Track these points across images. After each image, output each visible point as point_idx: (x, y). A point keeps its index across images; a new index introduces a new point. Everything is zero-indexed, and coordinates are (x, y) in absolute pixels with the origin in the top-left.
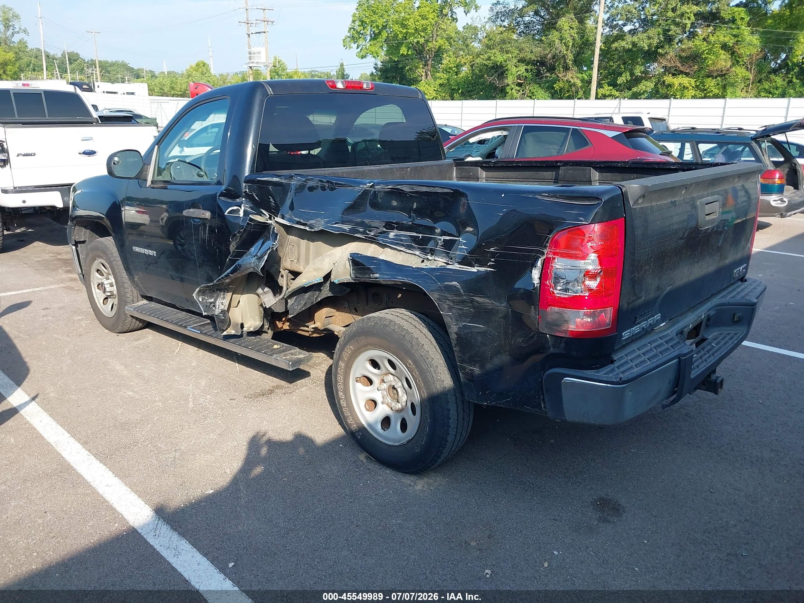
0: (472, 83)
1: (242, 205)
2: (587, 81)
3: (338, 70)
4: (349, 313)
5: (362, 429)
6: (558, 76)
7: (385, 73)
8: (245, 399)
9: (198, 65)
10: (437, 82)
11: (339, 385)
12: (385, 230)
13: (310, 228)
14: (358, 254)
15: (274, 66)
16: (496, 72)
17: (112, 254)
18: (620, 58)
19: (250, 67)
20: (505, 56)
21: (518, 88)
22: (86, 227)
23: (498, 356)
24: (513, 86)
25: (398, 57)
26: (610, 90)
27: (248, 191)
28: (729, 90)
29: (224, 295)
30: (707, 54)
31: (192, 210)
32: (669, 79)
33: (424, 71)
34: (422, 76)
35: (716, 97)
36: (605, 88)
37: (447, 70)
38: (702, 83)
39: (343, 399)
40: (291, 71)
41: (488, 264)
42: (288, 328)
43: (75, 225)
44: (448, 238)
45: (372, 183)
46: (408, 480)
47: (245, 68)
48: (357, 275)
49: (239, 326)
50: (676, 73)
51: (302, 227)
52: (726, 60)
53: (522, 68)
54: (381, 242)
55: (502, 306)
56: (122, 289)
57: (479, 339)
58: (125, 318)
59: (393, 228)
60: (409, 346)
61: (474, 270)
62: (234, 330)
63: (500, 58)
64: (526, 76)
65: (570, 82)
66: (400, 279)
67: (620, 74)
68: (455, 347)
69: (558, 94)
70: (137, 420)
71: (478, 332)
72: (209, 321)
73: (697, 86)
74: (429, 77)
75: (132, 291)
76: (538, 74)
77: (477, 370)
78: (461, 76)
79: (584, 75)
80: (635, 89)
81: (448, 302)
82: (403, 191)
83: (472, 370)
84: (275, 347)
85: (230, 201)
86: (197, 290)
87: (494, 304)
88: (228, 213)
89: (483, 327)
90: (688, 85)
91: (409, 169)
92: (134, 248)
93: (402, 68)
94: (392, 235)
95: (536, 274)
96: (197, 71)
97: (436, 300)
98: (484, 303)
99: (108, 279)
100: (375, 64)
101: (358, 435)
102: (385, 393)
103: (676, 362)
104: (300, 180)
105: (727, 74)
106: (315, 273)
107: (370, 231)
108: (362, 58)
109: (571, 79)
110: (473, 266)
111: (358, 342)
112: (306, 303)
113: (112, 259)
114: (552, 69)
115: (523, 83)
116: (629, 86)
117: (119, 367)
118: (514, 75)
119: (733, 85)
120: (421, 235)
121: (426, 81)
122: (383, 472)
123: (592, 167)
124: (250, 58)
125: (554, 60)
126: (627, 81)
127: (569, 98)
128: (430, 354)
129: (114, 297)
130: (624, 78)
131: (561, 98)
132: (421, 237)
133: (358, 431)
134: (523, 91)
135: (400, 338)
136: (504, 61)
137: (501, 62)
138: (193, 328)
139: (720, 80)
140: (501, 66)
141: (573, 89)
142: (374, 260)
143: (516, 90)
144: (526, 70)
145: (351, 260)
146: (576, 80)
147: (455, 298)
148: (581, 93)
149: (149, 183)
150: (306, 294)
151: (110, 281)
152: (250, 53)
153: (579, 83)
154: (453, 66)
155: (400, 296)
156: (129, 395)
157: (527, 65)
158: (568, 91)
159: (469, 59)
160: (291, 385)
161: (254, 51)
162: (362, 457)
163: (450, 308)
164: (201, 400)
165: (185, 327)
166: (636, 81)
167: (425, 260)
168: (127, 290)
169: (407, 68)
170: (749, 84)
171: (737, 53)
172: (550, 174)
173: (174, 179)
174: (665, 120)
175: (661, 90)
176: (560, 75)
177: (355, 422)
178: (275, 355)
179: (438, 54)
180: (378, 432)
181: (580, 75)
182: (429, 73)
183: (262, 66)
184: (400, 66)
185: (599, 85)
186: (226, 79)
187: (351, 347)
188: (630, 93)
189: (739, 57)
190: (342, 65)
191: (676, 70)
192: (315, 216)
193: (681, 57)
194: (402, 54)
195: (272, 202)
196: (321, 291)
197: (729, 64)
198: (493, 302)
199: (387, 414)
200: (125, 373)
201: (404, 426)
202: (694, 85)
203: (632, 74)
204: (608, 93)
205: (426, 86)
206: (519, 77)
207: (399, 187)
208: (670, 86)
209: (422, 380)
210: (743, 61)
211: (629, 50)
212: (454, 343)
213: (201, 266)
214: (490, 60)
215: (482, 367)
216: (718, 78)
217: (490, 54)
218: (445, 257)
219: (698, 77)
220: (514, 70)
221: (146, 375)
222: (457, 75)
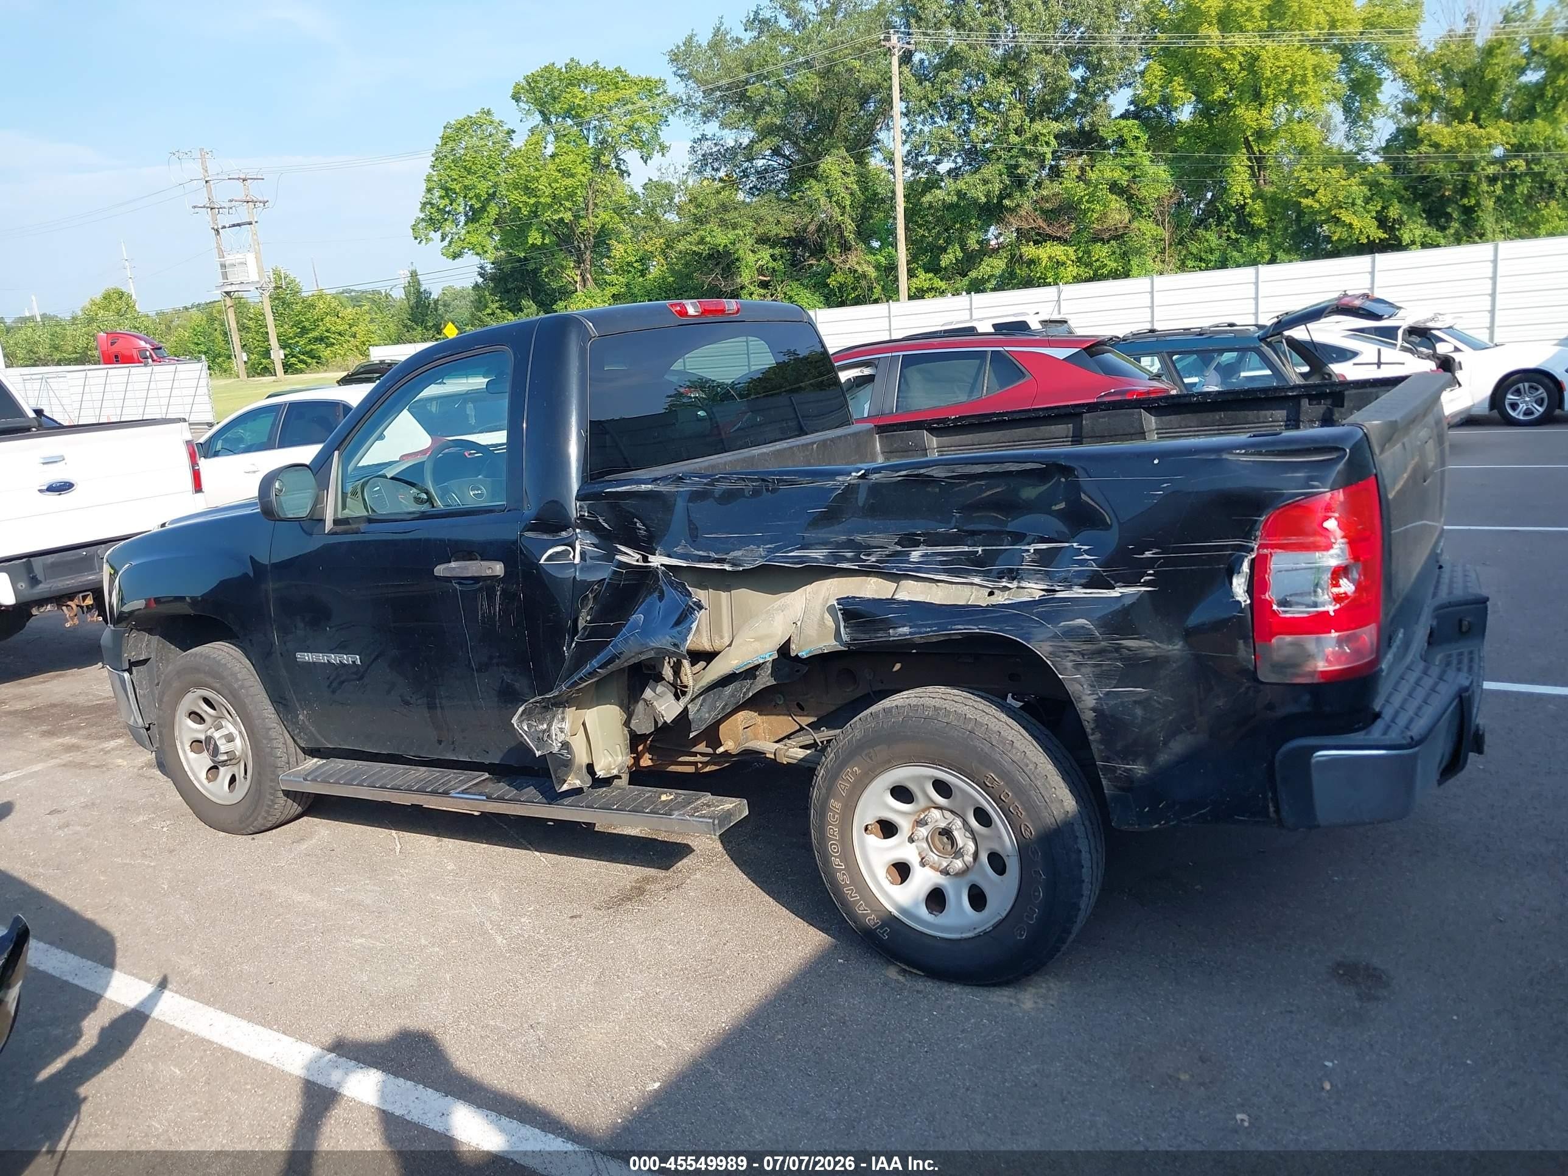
0: (675, 289)
1: (577, 542)
2: (885, 267)
3: (407, 285)
4: (784, 715)
5: (890, 921)
6: (832, 263)
7: (502, 282)
8: (600, 912)
9: (107, 297)
10: (606, 292)
11: (832, 844)
12: (899, 548)
13: (734, 565)
14: (854, 597)
15: (277, 288)
16: (717, 264)
17: (234, 675)
18: (939, 220)
19: (226, 293)
20: (731, 235)
21: (762, 291)
22: (150, 632)
23: (1177, 738)
24: (753, 288)
25: (524, 250)
26: (930, 280)
27: (586, 514)
28: (1135, 261)
29: (563, 713)
30: (1087, 202)
31: (453, 564)
32: (1029, 251)
33: (578, 272)
34: (576, 282)
35: (1115, 275)
36: (921, 276)
37: (624, 268)
38: (1088, 252)
39: (843, 870)
40: (310, 294)
41: (1142, 580)
42: (650, 763)
43: (132, 629)
44: (1044, 546)
45: (863, 472)
46: (1000, 997)
47: (217, 295)
48: (854, 635)
49: (584, 770)
50: (1041, 239)
51: (716, 566)
52: (1120, 210)
53: (765, 254)
54: (895, 571)
55: (1175, 648)
56: (265, 742)
57: (1139, 712)
58: (272, 801)
59: (917, 544)
60: (987, 748)
61: (1115, 593)
62: (577, 779)
63: (721, 238)
64: (773, 268)
65: (856, 271)
66: (961, 629)
67: (944, 250)
68: (1093, 734)
69: (835, 295)
70: (412, 986)
71: (1135, 702)
72: (487, 775)
73: (1079, 259)
74: (590, 283)
75: (285, 743)
76: (795, 263)
77: (1139, 769)
78: (651, 276)
79: (879, 257)
80: (973, 274)
81: (1072, 657)
82: (932, 477)
83: (1130, 770)
84: (664, 798)
85: (545, 537)
86: (521, 710)
87: (1159, 647)
88: (545, 561)
89: (1144, 690)
90: (1064, 258)
91: (815, 446)
92: (298, 655)
93: (535, 272)
94: (915, 555)
95: (1239, 586)
96: (106, 308)
97: (1047, 655)
98: (1142, 648)
99: (219, 727)
100: (480, 268)
101: (883, 934)
102: (925, 845)
103: (1456, 706)
104: (698, 483)
105: (1126, 234)
106: (757, 645)
107: (869, 555)
108: (454, 258)
109: (857, 267)
110: (1113, 588)
111: (871, 758)
112: (726, 705)
113: (236, 686)
114: (819, 251)
115: (769, 281)
116: (963, 267)
117: (301, 897)
118: (751, 267)
119: (1138, 252)
120: (980, 549)
121: (585, 291)
122: (947, 991)
123: (1144, 409)
124: (225, 276)
125: (821, 235)
126: (956, 259)
127: (858, 302)
128: (1030, 757)
129: (234, 761)
130: (951, 256)
131: (842, 304)
132: (980, 552)
133: (881, 927)
134: (772, 295)
135: (965, 736)
136: (731, 243)
137: (726, 246)
138: (463, 792)
139: (1115, 245)
140: (727, 253)
141: (864, 283)
142: (894, 603)
143: (760, 295)
144: (771, 256)
145: (840, 610)
146: (865, 267)
147: (1085, 647)
148: (877, 291)
149: (329, 525)
150: (727, 688)
151: (224, 732)
152: (223, 266)
153: (872, 273)
154: (634, 260)
155: (898, 666)
156: (361, 945)
157: (772, 247)
158: (854, 289)
159: (658, 246)
160: (669, 873)
161: (231, 262)
162: (892, 973)
163: (1078, 666)
164: (515, 930)
165: (446, 793)
166: (971, 259)
167: (996, 591)
168: (275, 744)
169: (544, 270)
170: (1165, 248)
171: (1137, 197)
172: (1064, 429)
173: (373, 511)
174: (1066, 322)
175: (1018, 271)
176: (836, 261)
177: (871, 910)
178: (676, 813)
179: (602, 239)
180: (925, 919)
181: (870, 258)
182: (588, 276)
183: (252, 288)
184: (531, 266)
185: (911, 274)
186: (171, 322)
187: (856, 768)
188: (966, 281)
189: (1140, 204)
190: (414, 274)
191: (1038, 234)
192: (742, 543)
193: (1044, 212)
194: (533, 245)
195: (640, 529)
196: (755, 678)
197: (1127, 216)
198: (1158, 644)
199: (936, 884)
200: (321, 904)
201: (978, 899)
202: (1074, 258)
203: (963, 248)
204: (926, 285)
205: (588, 300)
206: (761, 271)
207: (922, 471)
208: (1032, 262)
209: (1022, 804)
210: (1148, 209)
211: (950, 207)
212: (1089, 727)
213: (483, 668)
214: (705, 244)
215: (1150, 761)
216: (1112, 242)
217: (703, 233)
218: (1042, 580)
219: (1079, 242)
220: (751, 258)
221: (369, 901)
222: (643, 275)
